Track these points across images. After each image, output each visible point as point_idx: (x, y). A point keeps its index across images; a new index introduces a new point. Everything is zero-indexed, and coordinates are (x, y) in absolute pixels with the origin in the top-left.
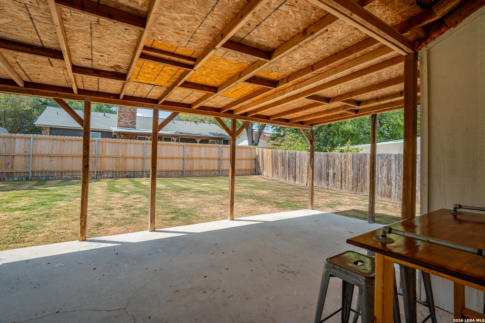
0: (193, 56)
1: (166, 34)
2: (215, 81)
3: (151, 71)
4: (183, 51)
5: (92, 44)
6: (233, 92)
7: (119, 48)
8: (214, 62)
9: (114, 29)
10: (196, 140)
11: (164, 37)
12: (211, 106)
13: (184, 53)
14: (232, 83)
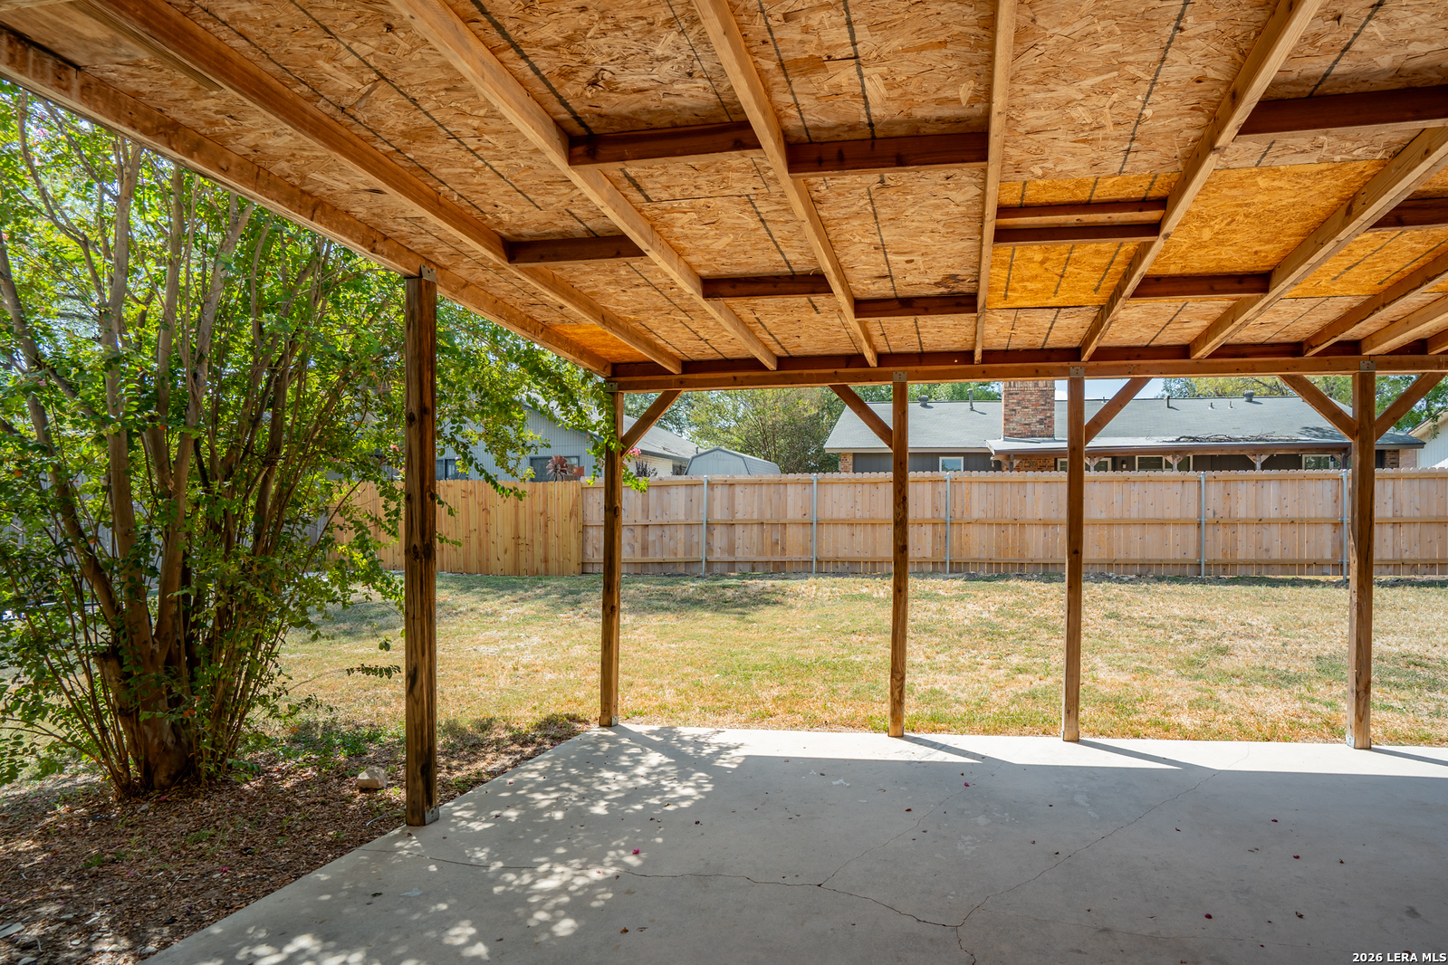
0: (1153, 193)
1: (1055, 155)
2: (1256, 253)
3: (1040, 271)
4: (1116, 187)
5: (882, 240)
6: (1341, 273)
7: (943, 230)
8: (1234, 192)
9: (922, 187)
10: (1251, 458)
11: (1049, 165)
12: (1263, 340)
13: (1122, 194)
14: (1322, 244)
